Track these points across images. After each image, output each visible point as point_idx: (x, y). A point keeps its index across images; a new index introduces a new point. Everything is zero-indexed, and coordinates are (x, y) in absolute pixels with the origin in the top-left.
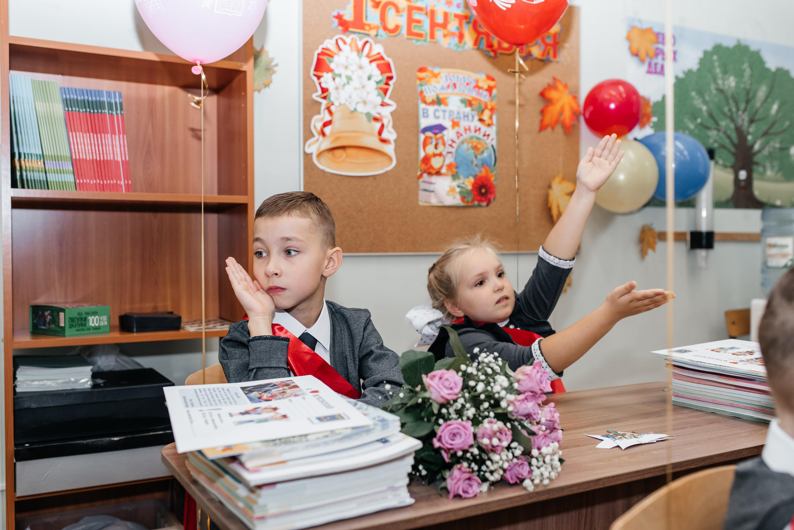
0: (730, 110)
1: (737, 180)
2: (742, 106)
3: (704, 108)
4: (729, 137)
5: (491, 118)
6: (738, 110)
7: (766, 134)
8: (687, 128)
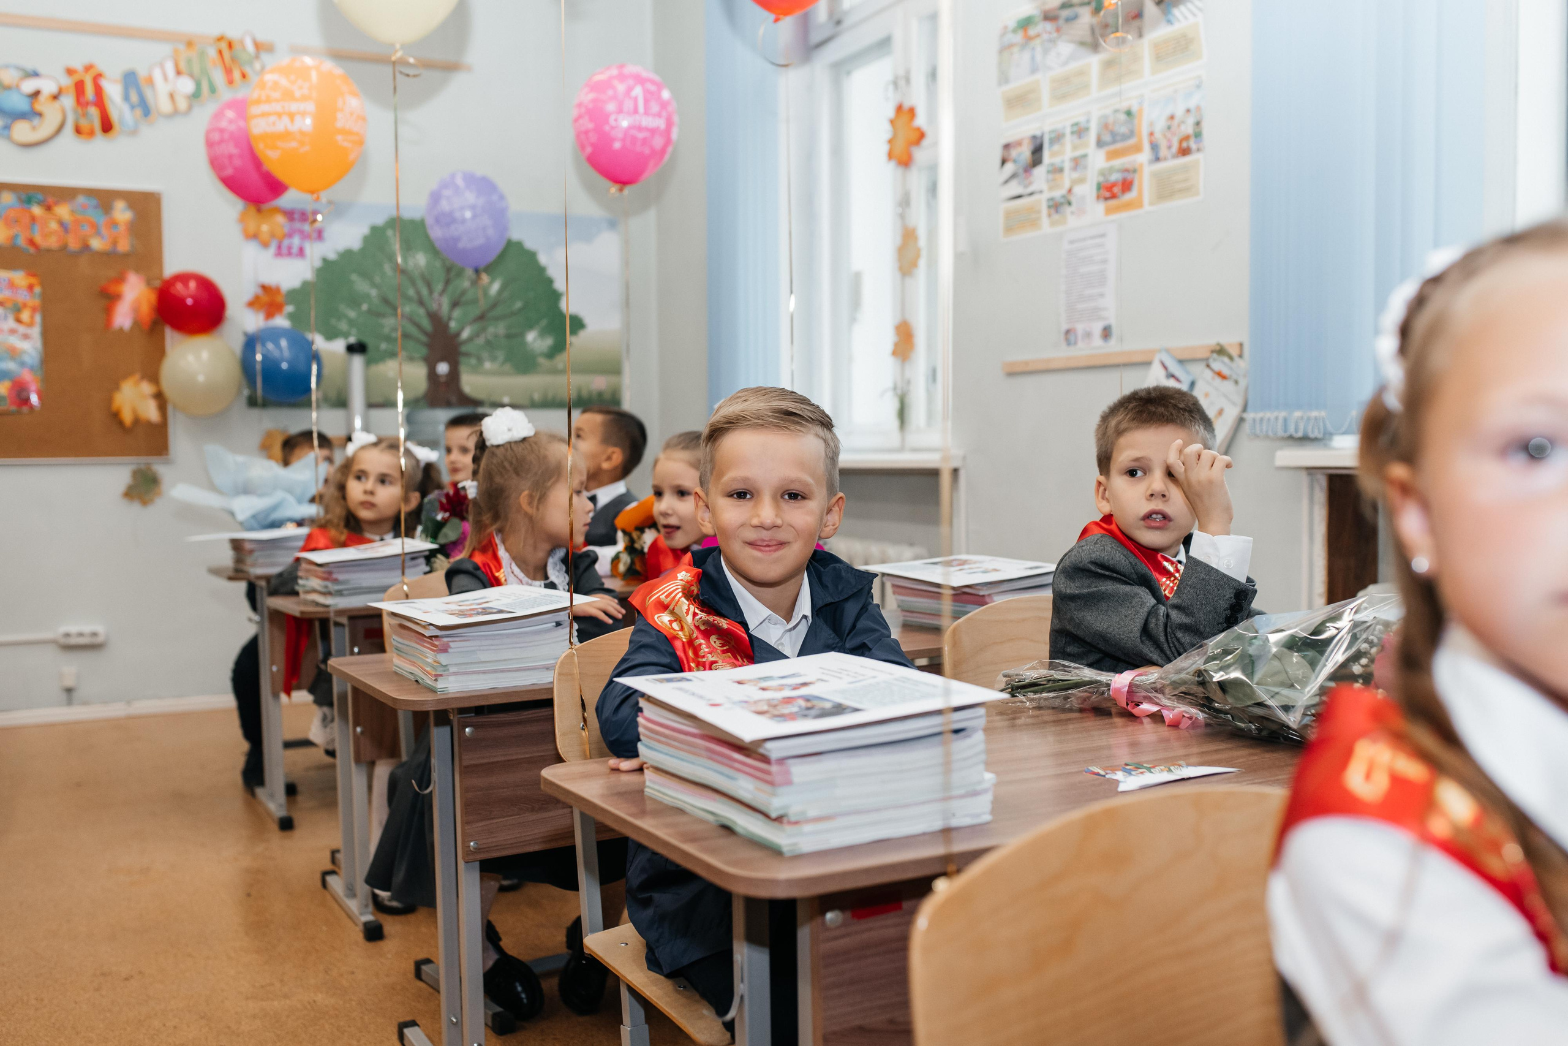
0: (418, 293)
1: (432, 375)
2: (439, 287)
3: (374, 292)
4: (418, 326)
5: (32, 317)
6: (431, 292)
7: (481, 317)
8: (346, 316)
